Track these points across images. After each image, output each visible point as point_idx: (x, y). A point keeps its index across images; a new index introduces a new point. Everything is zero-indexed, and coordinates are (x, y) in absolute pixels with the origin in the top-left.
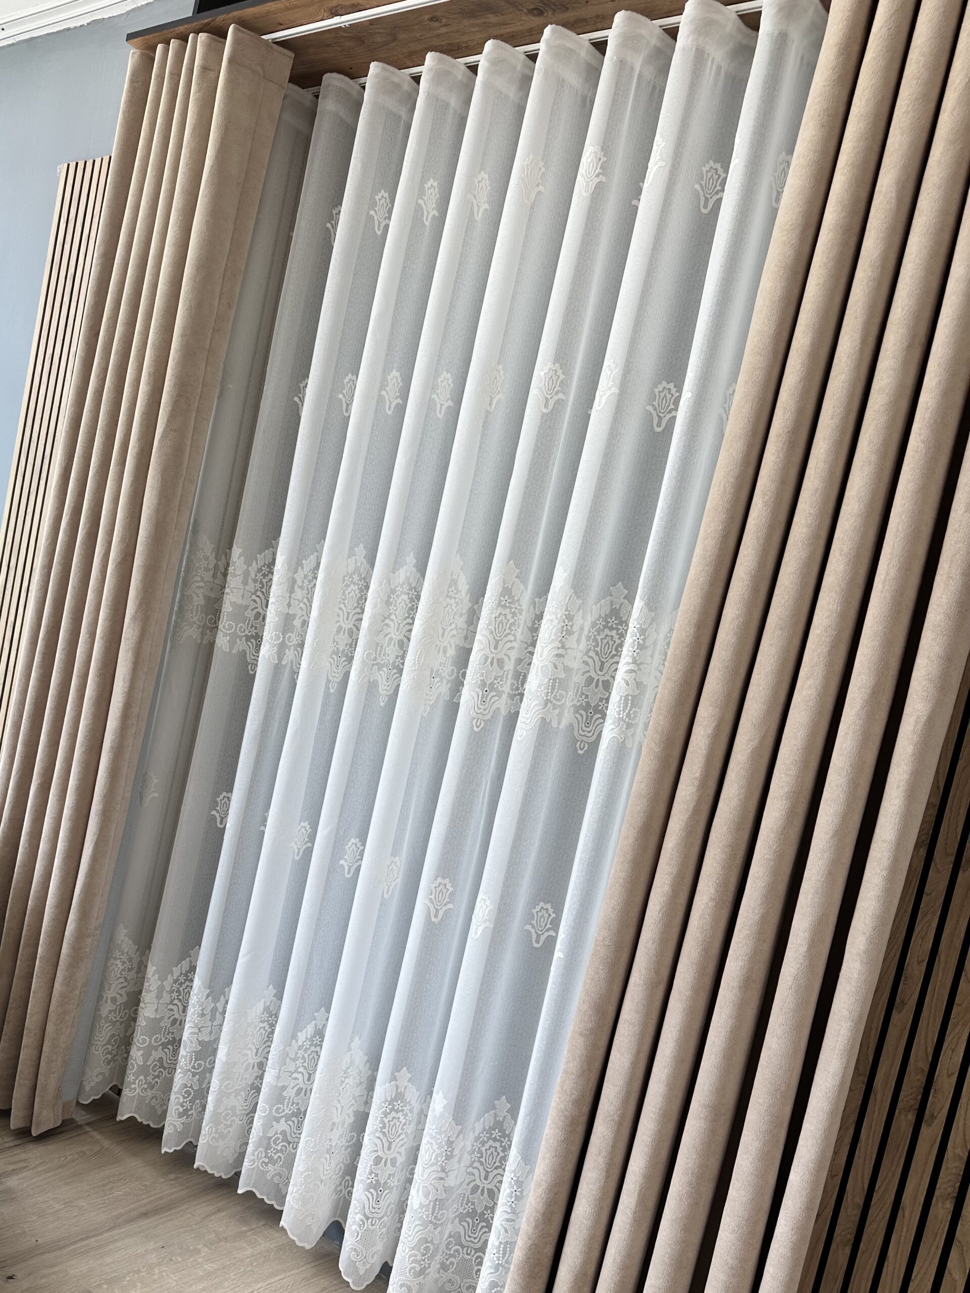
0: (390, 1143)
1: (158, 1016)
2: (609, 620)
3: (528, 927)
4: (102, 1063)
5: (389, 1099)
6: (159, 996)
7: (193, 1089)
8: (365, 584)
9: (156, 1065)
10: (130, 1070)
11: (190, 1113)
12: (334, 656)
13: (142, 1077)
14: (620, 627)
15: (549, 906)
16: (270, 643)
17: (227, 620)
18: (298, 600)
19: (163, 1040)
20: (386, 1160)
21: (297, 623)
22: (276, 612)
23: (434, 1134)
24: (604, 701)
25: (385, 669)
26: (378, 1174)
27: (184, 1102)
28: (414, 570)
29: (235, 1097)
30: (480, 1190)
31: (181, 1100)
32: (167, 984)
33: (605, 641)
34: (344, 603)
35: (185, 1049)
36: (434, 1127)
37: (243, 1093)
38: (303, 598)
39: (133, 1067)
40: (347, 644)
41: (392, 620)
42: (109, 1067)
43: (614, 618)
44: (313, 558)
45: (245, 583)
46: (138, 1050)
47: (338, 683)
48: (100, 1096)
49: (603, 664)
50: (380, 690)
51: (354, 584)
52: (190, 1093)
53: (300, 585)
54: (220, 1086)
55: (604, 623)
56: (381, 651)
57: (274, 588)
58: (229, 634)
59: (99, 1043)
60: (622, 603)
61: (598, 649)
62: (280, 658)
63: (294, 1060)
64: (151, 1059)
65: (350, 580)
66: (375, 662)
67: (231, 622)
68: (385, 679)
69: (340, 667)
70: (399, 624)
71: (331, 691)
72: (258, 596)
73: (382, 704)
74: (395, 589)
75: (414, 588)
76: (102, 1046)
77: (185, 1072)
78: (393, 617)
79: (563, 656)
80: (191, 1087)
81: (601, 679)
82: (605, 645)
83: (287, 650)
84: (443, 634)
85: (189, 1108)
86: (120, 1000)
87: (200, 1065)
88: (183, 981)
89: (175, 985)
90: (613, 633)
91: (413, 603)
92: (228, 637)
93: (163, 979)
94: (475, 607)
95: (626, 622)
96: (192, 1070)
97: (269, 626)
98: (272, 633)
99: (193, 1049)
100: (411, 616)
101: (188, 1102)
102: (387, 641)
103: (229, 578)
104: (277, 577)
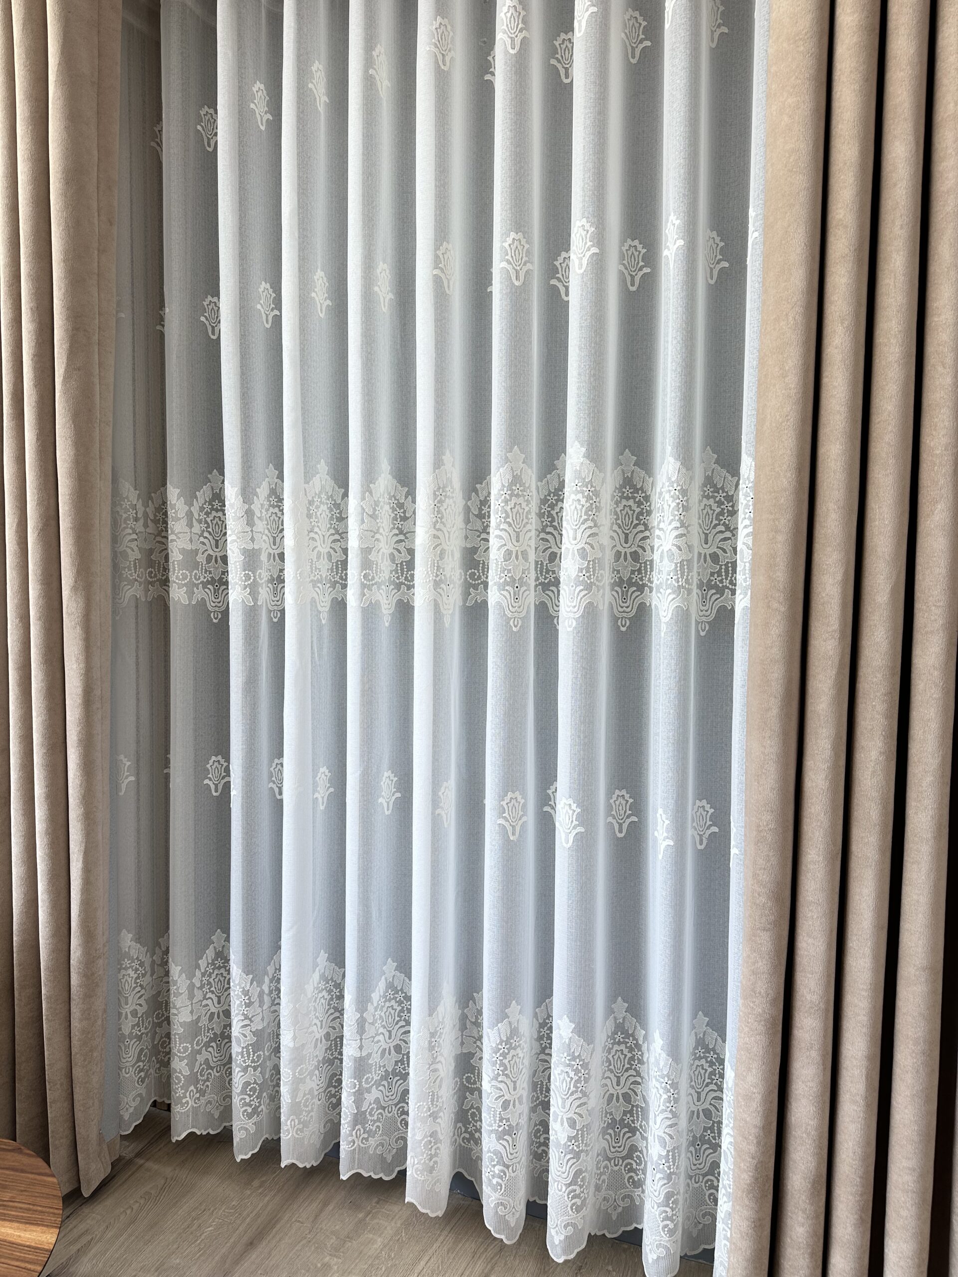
0: (515, 1082)
1: (194, 1019)
2: (624, 490)
3: (610, 820)
4: (137, 1085)
5: (504, 1040)
6: (191, 996)
7: (257, 1084)
8: (333, 502)
9: (203, 1068)
10: (176, 1084)
11: (259, 1110)
12: (320, 585)
13: (192, 1088)
14: (636, 495)
16: (240, 585)
17: (179, 570)
18: (261, 532)
20: (515, 1101)
21: (264, 557)
22: (240, 549)
23: (568, 1062)
24: (636, 573)
25: (383, 587)
26: (509, 1119)
27: (251, 1101)
28: (390, 477)
29: (311, 1078)
30: (615, 1098)
31: (246, 1100)
32: (197, 980)
33: (624, 513)
34: (318, 526)
35: (239, 1045)
36: (565, 1055)
37: (317, 1072)
38: (264, 529)
39: (180, 1081)
40: (328, 569)
41: (381, 534)
42: (145, 1085)
43: (628, 487)
44: (265, 484)
45: (190, 526)
46: (180, 1061)
48: (142, 1119)
49: (627, 535)
50: (384, 611)
51: (323, 503)
52: (256, 1089)
53: (260, 515)
54: (294, 1074)
55: (620, 494)
56: (377, 568)
58: (185, 585)
59: (128, 1064)
60: (633, 471)
61: (619, 522)
62: (254, 599)
63: (373, 1024)
64: (197, 1065)
65: (319, 500)
66: (373, 582)
67: (184, 571)
68: (385, 597)
69: (327, 595)
70: (387, 537)
71: (324, 622)
72: (206, 538)
73: (387, 624)
74: (378, 501)
75: (394, 496)
76: (133, 1066)
77: (245, 1070)
78: (381, 530)
79: (597, 534)
80: (255, 1083)
81: (628, 551)
82: (625, 516)
83: (260, 589)
84: (449, 538)
85: (257, 1104)
86: (141, 1011)
87: (259, 1056)
88: (211, 971)
89: (204, 979)
90: (631, 503)
91: (396, 512)
92: (185, 588)
93: (191, 976)
94: (469, 503)
95: (642, 489)
96: (253, 1065)
97: (236, 567)
98: (241, 574)
99: (248, 1041)
100: (396, 526)
101: (255, 1099)
102: (380, 557)
103: (171, 523)
104: (232, 511)
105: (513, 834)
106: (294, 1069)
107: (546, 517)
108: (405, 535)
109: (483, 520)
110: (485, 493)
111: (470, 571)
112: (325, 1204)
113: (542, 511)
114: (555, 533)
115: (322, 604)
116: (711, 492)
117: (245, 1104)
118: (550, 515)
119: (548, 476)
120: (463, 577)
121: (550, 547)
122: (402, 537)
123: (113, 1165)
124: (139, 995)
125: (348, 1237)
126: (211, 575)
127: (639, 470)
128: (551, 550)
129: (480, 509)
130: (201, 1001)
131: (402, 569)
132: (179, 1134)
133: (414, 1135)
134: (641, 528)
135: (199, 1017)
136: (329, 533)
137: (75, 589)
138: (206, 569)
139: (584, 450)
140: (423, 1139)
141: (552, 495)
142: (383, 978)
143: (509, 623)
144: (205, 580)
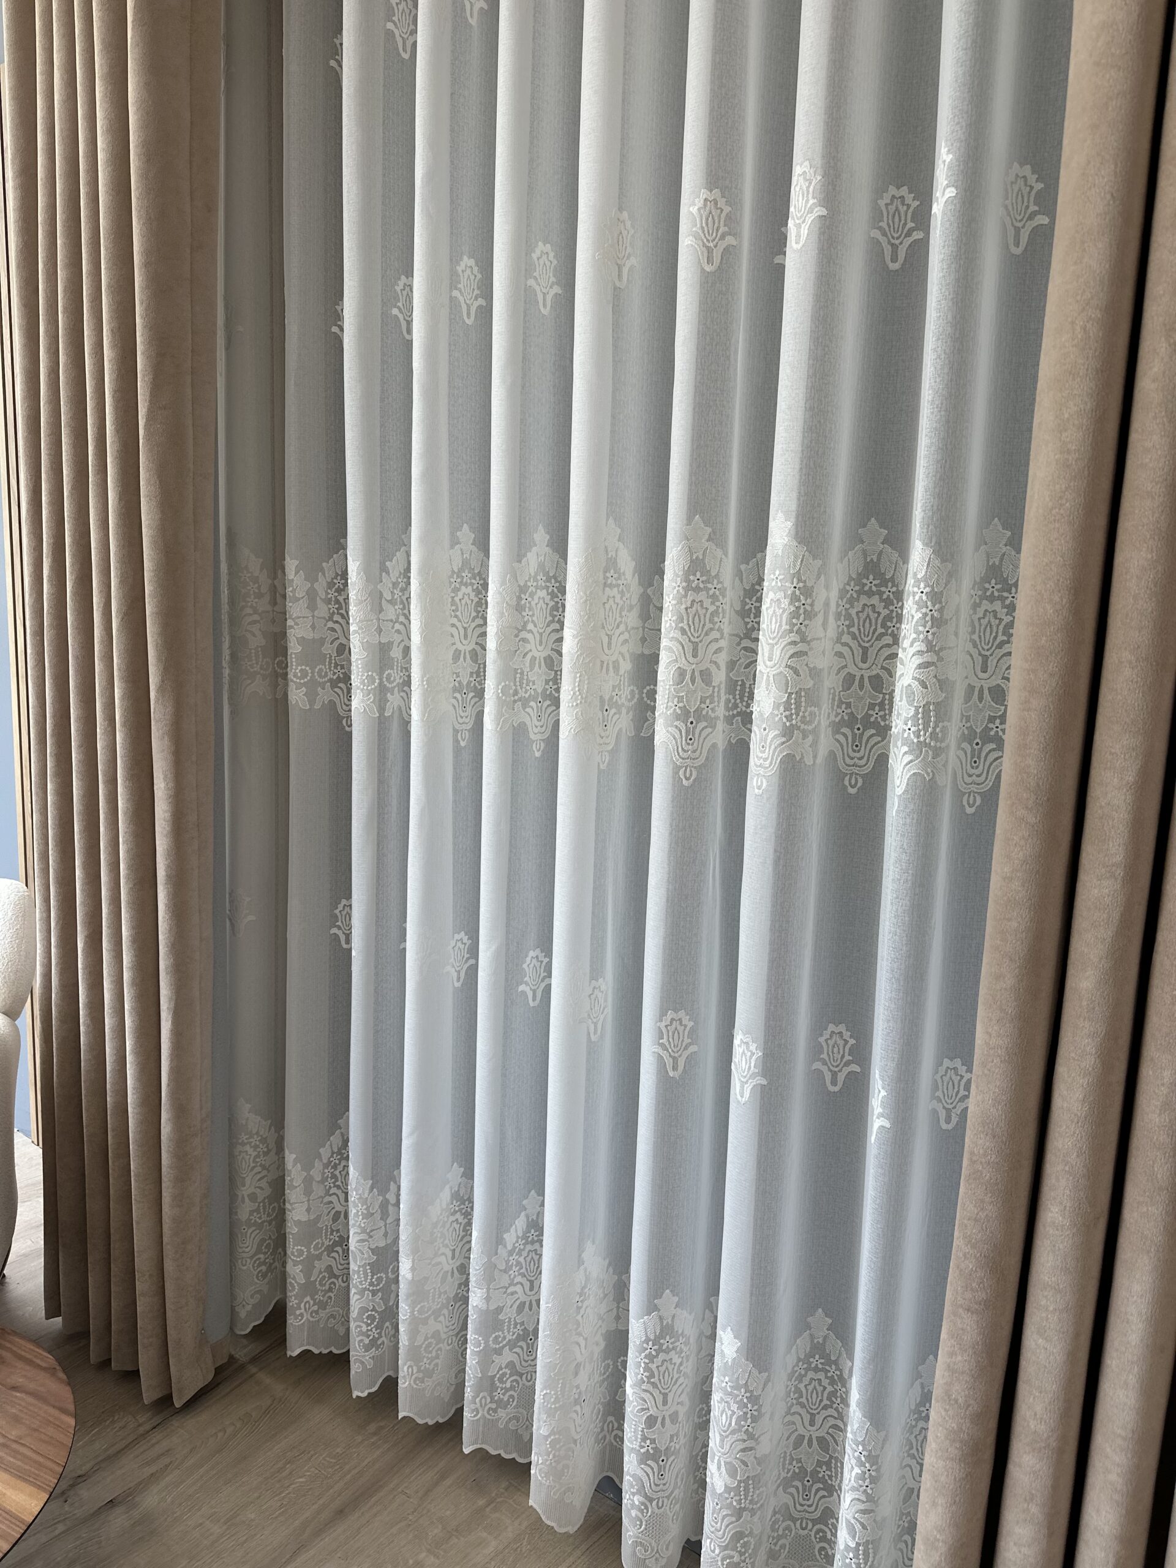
0: (665, 1395)
1: (312, 1217)
2: (864, 581)
3: (817, 1065)
4: (256, 1280)
5: (652, 1337)
6: (308, 1192)
7: (376, 1312)
8: (482, 582)
9: (324, 1277)
10: (290, 1291)
11: (379, 1342)
12: (458, 695)
13: (308, 1298)
14: (883, 589)
15: (842, 1028)
16: (362, 690)
17: (297, 666)
18: (392, 621)
19: (327, 1243)
20: (664, 1419)
21: (396, 653)
22: (362, 643)
23: (729, 1390)
24: (877, 708)
25: (532, 704)
26: (654, 1439)
27: (368, 1330)
29: (435, 1320)
30: (806, 1441)
31: (364, 1328)
32: (316, 1173)
33: (863, 616)
34: (456, 616)
35: (355, 1262)
36: (727, 1379)
37: (445, 1311)
38: (398, 616)
39: (294, 1287)
40: (472, 673)
41: (530, 631)
42: (266, 1280)
43: (871, 577)
44: (400, 555)
45: (314, 606)
46: (294, 1266)
47: (469, 731)
48: (262, 1319)
49: (864, 651)
50: (532, 736)
51: (466, 585)
52: (375, 1318)
53: (389, 598)
54: (412, 1312)
55: (858, 588)
56: (521, 679)
57: (353, 610)
58: (305, 684)
59: (244, 1255)
60: (881, 552)
61: (854, 630)
62: (382, 709)
63: (505, 1271)
64: (316, 1272)
65: (459, 580)
66: (516, 698)
67: (303, 667)
68: (534, 719)
69: (469, 709)
70: (541, 634)
71: (463, 744)
72: (337, 622)
75: (555, 577)
76: (251, 1258)
77: (362, 1292)
78: (530, 626)
79: (806, 654)
80: (374, 1309)
81: (867, 674)
82: (864, 622)
83: (389, 694)
84: (609, 644)
85: (377, 1336)
86: (261, 1195)
87: (380, 1279)
88: (337, 1162)
89: (326, 1171)
90: (875, 600)
91: (556, 600)
92: (304, 689)
93: (308, 1166)
94: (649, 591)
95: (892, 579)
96: (371, 1288)
97: (357, 666)
98: (362, 675)
99: (366, 1259)
100: (557, 619)
101: (374, 1330)
102: (528, 665)
103: (289, 604)
104: (353, 593)
105: (675, 1068)
106: (412, 1306)
107: (752, 616)
111: (648, 688)
112: (443, 1476)
113: (747, 607)
115: (461, 721)
116: (998, 590)
117: (361, 1333)
120: (637, 696)
123: (219, 1371)
124: (259, 1176)
125: (457, 1530)
126: (343, 671)
127: (890, 550)
130: (322, 1198)
132: (294, 1350)
133: (539, 1428)
134: (888, 640)
135: (319, 1217)
136: (473, 625)
137: (161, 689)
138: (336, 663)
139: (789, 524)
140: (549, 1436)
142: (523, 1214)
143: (677, 773)
144: (335, 677)
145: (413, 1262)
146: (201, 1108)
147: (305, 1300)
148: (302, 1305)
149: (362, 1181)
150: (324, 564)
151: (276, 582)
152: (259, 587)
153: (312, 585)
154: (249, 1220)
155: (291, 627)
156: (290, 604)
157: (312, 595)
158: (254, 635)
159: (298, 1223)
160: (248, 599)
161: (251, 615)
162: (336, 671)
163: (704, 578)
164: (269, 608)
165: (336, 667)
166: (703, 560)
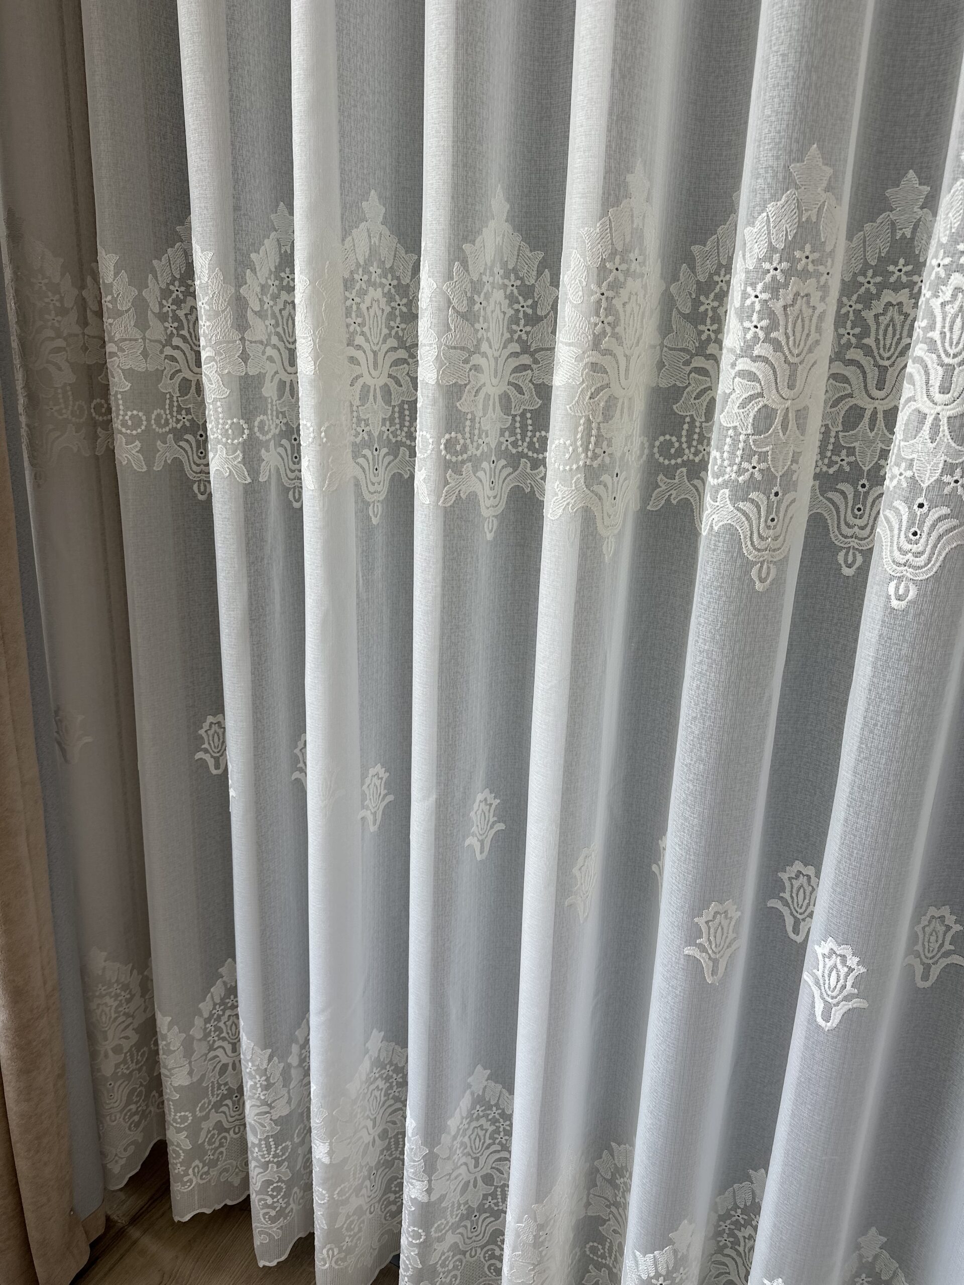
1: (195, 1080)
3: (908, 960)
4: (128, 1132)
6: (189, 1051)
7: (283, 1181)
8: (395, 282)
9: (213, 1136)
10: (174, 1158)
11: (286, 1212)
13: (197, 1162)
15: (945, 911)
16: (225, 445)
17: (127, 409)
18: (261, 342)
19: (214, 1100)
21: (269, 390)
22: (221, 376)
27: (274, 1202)
28: (507, 227)
29: (357, 1195)
34: (363, 334)
35: (255, 1136)
37: (367, 1183)
38: (269, 336)
39: (179, 1156)
40: (384, 420)
44: (269, 245)
45: (142, 325)
46: (178, 1133)
48: (139, 1168)
50: (483, 510)
51: (374, 285)
52: (282, 1189)
53: (257, 309)
54: (331, 1197)
56: (472, 427)
57: (205, 326)
58: (138, 436)
59: (112, 1111)
62: (254, 472)
63: (449, 1158)
64: (203, 1134)
65: (365, 278)
66: (465, 456)
67: (135, 412)
68: (487, 484)
69: (381, 470)
70: (496, 359)
71: (375, 521)
72: (177, 348)
73: (490, 536)
74: (480, 280)
75: (515, 270)
76: (121, 1111)
77: (265, 1165)
78: (484, 347)
83: (263, 451)
84: (627, 370)
85: (284, 1206)
86: (126, 1045)
87: (284, 1150)
88: (221, 1013)
89: (208, 1025)
91: (516, 306)
92: (137, 442)
93: (186, 1026)
94: (673, 289)
96: (276, 1160)
97: (216, 411)
98: (224, 424)
99: (268, 1132)
100: (516, 337)
101: (281, 1201)
102: (481, 407)
103: (108, 321)
104: (203, 303)
105: (714, 973)
106: (331, 1191)
107: (849, 324)
108: (532, 355)
109: (701, 327)
110: (710, 265)
111: (662, 439)
113: (843, 311)
114: (866, 362)
115: (372, 489)
117: (266, 1206)
118: (859, 320)
119: (868, 227)
120: (646, 451)
121: (851, 396)
122: (526, 359)
124: (123, 1026)
126: (189, 417)
128: (851, 402)
129: (697, 303)
130: (206, 1055)
131: (524, 427)
132: (183, 1213)
135: (203, 1076)
136: (385, 347)
138: (179, 406)
141: (870, 273)
142: (468, 1092)
143: (747, 572)
144: (179, 426)
145: (331, 1144)
146: (45, 983)
147: (193, 1165)
148: (190, 1171)
149: (259, 1051)
150: (155, 262)
151: (84, 293)
152: (61, 300)
153: (140, 292)
154: (115, 1073)
155: (113, 354)
156: (110, 321)
157: (140, 305)
158: (60, 369)
159: (179, 1089)
160: (47, 316)
161: (53, 339)
162: (179, 417)
163: (816, 256)
164: (77, 329)
165: (179, 412)
166: (817, 223)
